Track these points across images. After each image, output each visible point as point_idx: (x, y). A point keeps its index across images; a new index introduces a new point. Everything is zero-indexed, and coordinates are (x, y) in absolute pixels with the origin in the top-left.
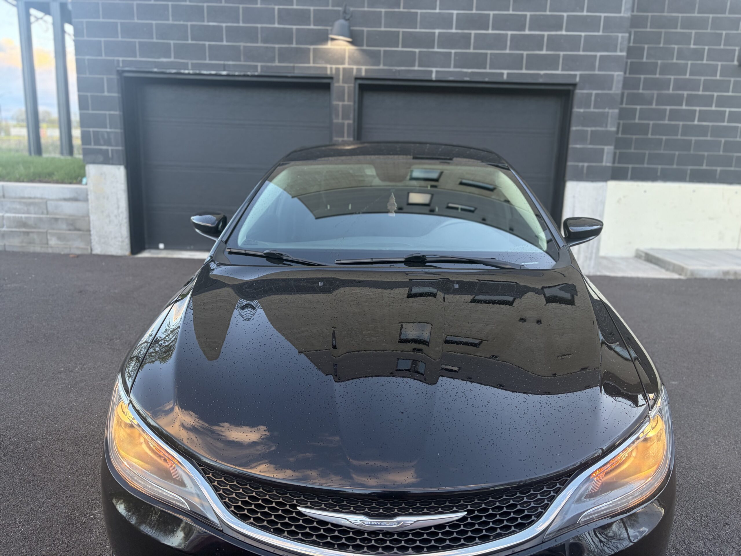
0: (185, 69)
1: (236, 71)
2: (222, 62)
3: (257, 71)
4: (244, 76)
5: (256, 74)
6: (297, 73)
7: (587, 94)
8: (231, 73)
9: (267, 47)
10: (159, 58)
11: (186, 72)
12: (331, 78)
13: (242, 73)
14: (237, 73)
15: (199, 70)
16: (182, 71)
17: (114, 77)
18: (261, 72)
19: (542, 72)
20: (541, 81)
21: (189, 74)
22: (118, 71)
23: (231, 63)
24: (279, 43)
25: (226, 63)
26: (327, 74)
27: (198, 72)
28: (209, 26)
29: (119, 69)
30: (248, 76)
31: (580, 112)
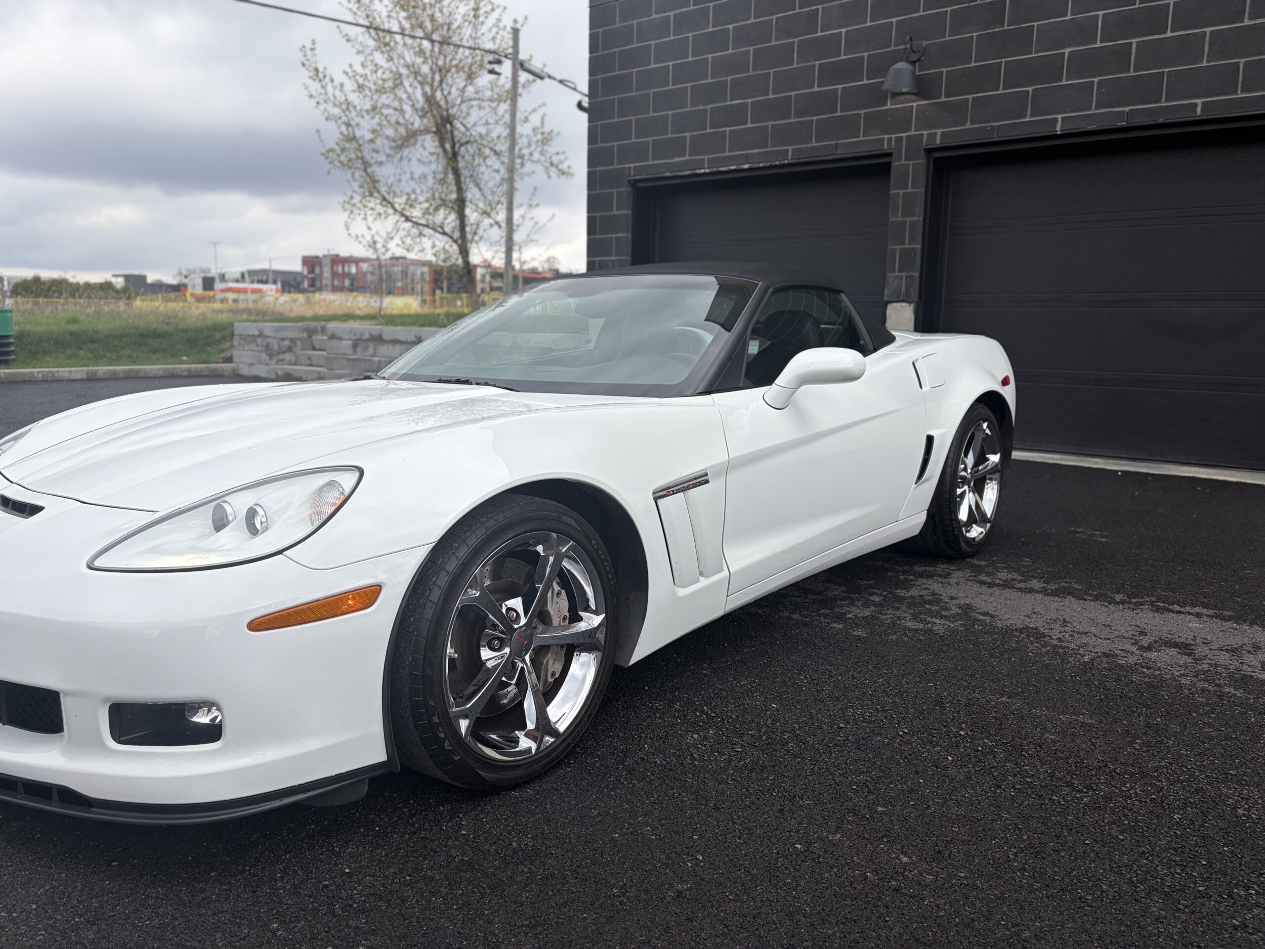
0: (700, 169)
1: (760, 163)
2: (745, 152)
3: (787, 159)
4: (771, 167)
5: (786, 162)
6: (840, 153)
8: (754, 166)
9: (802, 122)
10: (672, 158)
11: (702, 171)
12: (890, 155)
13: (768, 164)
14: (761, 165)
15: (717, 167)
16: (698, 171)
17: (626, 189)
18: (792, 159)
21: (705, 174)
22: (629, 181)
23: (755, 151)
24: (816, 115)
25: (749, 152)
26: (883, 150)
27: (715, 169)
28: (732, 105)
29: (630, 178)
30: (776, 167)
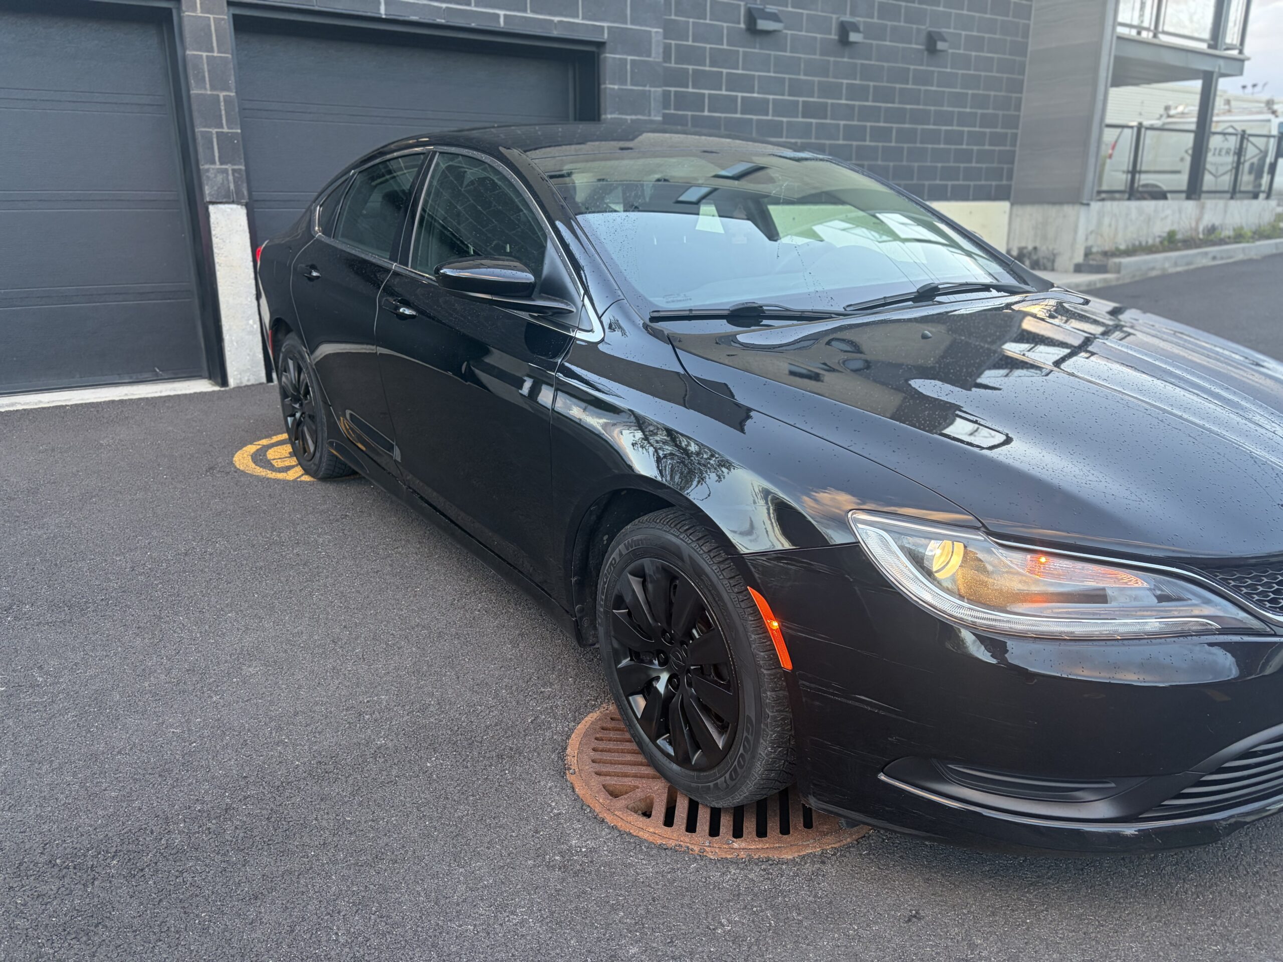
7: (620, 59)
19: (556, 19)
20: (555, 33)
31: (614, 89)
